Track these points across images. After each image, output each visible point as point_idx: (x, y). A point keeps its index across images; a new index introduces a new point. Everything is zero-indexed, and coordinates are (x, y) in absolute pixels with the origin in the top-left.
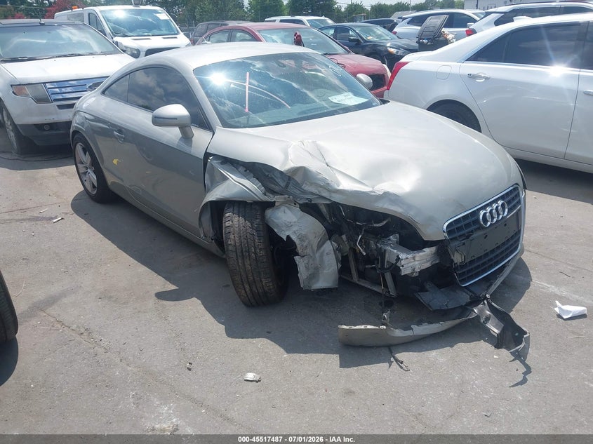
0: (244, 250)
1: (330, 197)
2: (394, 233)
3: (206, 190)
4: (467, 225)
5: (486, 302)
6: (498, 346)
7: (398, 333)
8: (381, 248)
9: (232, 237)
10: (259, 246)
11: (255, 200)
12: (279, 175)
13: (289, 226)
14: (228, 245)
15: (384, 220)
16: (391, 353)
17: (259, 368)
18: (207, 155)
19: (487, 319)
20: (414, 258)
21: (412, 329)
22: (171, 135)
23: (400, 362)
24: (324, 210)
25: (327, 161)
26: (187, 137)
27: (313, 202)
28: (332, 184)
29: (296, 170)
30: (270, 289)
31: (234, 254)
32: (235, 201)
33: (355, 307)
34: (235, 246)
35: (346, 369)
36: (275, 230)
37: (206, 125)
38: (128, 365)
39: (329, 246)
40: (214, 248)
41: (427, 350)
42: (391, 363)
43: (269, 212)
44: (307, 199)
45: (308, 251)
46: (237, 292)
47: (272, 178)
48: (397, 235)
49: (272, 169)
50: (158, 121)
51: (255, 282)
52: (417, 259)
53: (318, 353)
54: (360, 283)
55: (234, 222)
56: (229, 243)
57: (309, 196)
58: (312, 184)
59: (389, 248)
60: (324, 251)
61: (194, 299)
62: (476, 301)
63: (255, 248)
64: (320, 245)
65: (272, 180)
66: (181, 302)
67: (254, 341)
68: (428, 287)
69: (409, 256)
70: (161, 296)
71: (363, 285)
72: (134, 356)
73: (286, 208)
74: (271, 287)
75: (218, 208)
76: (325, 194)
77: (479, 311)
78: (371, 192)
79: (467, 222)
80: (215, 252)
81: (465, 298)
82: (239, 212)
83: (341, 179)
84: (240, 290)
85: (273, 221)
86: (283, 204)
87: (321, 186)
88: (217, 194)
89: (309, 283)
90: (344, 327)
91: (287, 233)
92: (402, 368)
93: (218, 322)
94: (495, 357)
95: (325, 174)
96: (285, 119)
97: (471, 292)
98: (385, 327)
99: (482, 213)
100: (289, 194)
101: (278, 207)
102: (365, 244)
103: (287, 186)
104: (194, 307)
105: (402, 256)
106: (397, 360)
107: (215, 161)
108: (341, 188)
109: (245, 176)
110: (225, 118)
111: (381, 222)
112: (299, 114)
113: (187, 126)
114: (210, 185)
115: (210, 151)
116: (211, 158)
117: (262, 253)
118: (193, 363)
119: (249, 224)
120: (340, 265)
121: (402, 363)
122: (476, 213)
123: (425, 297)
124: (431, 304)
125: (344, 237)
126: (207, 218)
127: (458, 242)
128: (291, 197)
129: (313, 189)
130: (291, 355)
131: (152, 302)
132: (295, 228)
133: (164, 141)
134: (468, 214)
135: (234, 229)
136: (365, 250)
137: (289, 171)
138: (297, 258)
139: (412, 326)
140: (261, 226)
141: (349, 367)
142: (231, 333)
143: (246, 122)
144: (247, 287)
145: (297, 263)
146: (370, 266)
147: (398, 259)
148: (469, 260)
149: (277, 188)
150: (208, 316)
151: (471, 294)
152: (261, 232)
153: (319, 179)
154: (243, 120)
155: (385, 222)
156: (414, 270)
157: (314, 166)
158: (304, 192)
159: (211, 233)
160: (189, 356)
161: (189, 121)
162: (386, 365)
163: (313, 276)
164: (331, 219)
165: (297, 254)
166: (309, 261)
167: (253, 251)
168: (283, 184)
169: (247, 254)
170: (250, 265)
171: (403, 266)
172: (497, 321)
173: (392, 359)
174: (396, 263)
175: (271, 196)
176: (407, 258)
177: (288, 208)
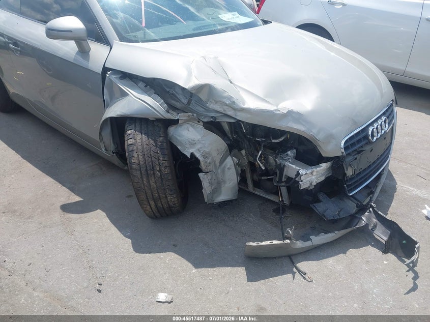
0: (148, 168)
1: (236, 115)
2: (290, 148)
3: (106, 105)
4: (359, 141)
5: (371, 209)
6: (385, 252)
7: (300, 244)
8: (280, 164)
9: (135, 155)
10: (164, 163)
11: (157, 117)
12: (180, 92)
13: (193, 144)
14: (132, 164)
15: (281, 136)
16: (293, 263)
17: (170, 287)
18: (105, 70)
19: (375, 226)
20: (312, 173)
21: (311, 240)
22: (67, 49)
23: (303, 274)
24: (226, 127)
25: (230, 77)
26: (84, 51)
27: (217, 121)
28: (238, 102)
29: (201, 88)
30: (175, 204)
31: (139, 172)
32: (136, 119)
33: (251, 214)
34: (139, 164)
35: (254, 283)
36: (179, 147)
37: (102, 39)
38: (34, 289)
39: (230, 162)
40: (116, 160)
41: (324, 258)
42: (294, 274)
43: (172, 130)
44: (212, 117)
45: (211, 168)
46: (142, 208)
47: (173, 94)
48: (295, 151)
49: (173, 85)
50: (53, 34)
51: (160, 198)
52: (314, 174)
53: (226, 266)
54: (254, 192)
55: (135, 139)
56: (133, 161)
57: (213, 114)
58: (216, 102)
59: (287, 163)
60: (225, 167)
61: (99, 211)
62: (362, 209)
63: (160, 166)
64: (222, 160)
65: (174, 96)
66: (86, 215)
67: (162, 255)
68: (321, 198)
69: (309, 172)
70: (66, 208)
71: (257, 193)
72: (40, 278)
73: (189, 126)
74: (176, 202)
75: (119, 125)
76: (230, 113)
77: (367, 219)
78: (276, 110)
79: (359, 138)
80: (116, 163)
81: (352, 207)
82: (141, 129)
83: (245, 96)
84: (145, 206)
85: (177, 139)
86: (186, 122)
87: (226, 105)
88: (116, 110)
89: (212, 197)
90: (252, 244)
91: (192, 151)
92: (305, 278)
93: (125, 236)
94: (385, 262)
95: (230, 92)
96: (182, 35)
97: (357, 200)
98: (288, 241)
99: (371, 129)
100: (193, 112)
101: (181, 125)
102: (265, 159)
103: (189, 103)
104: (99, 220)
105: (302, 172)
106: (299, 271)
107: (113, 76)
108: (246, 106)
109: (146, 92)
110: (123, 33)
111: (279, 138)
112: (194, 30)
113: (84, 40)
114: (109, 100)
115: (108, 65)
116: (109, 73)
117: (167, 171)
118: (103, 283)
119: (152, 142)
120: (239, 178)
121: (305, 274)
122: (365, 130)
123: (320, 208)
124: (325, 214)
125: (243, 152)
126: (107, 133)
127: (352, 157)
128: (195, 115)
129: (217, 107)
130: (199, 270)
131: (58, 215)
132: (198, 146)
133: (60, 54)
134: (359, 131)
135: (137, 148)
136: (264, 166)
137: (194, 88)
138: (201, 175)
139: (311, 237)
140: (165, 144)
141: (256, 280)
142: (139, 248)
143: (143, 36)
144: (152, 203)
145: (202, 180)
146: (265, 178)
147: (298, 174)
148: (357, 173)
149: (178, 105)
150: (114, 230)
151: (357, 202)
152: (166, 150)
153: (224, 98)
154: (139, 34)
155: (283, 138)
156: (311, 184)
157: (218, 83)
158: (208, 110)
159: (112, 147)
160: (98, 276)
161: (84, 34)
162: (290, 276)
163: (216, 191)
164: (232, 135)
165: (201, 171)
166: (212, 177)
167: (158, 169)
168: (185, 101)
169: (152, 172)
170: (155, 182)
171: (302, 181)
172: (384, 228)
173: (294, 269)
174: (296, 178)
175: (175, 113)
176: (306, 174)
177: (192, 126)
